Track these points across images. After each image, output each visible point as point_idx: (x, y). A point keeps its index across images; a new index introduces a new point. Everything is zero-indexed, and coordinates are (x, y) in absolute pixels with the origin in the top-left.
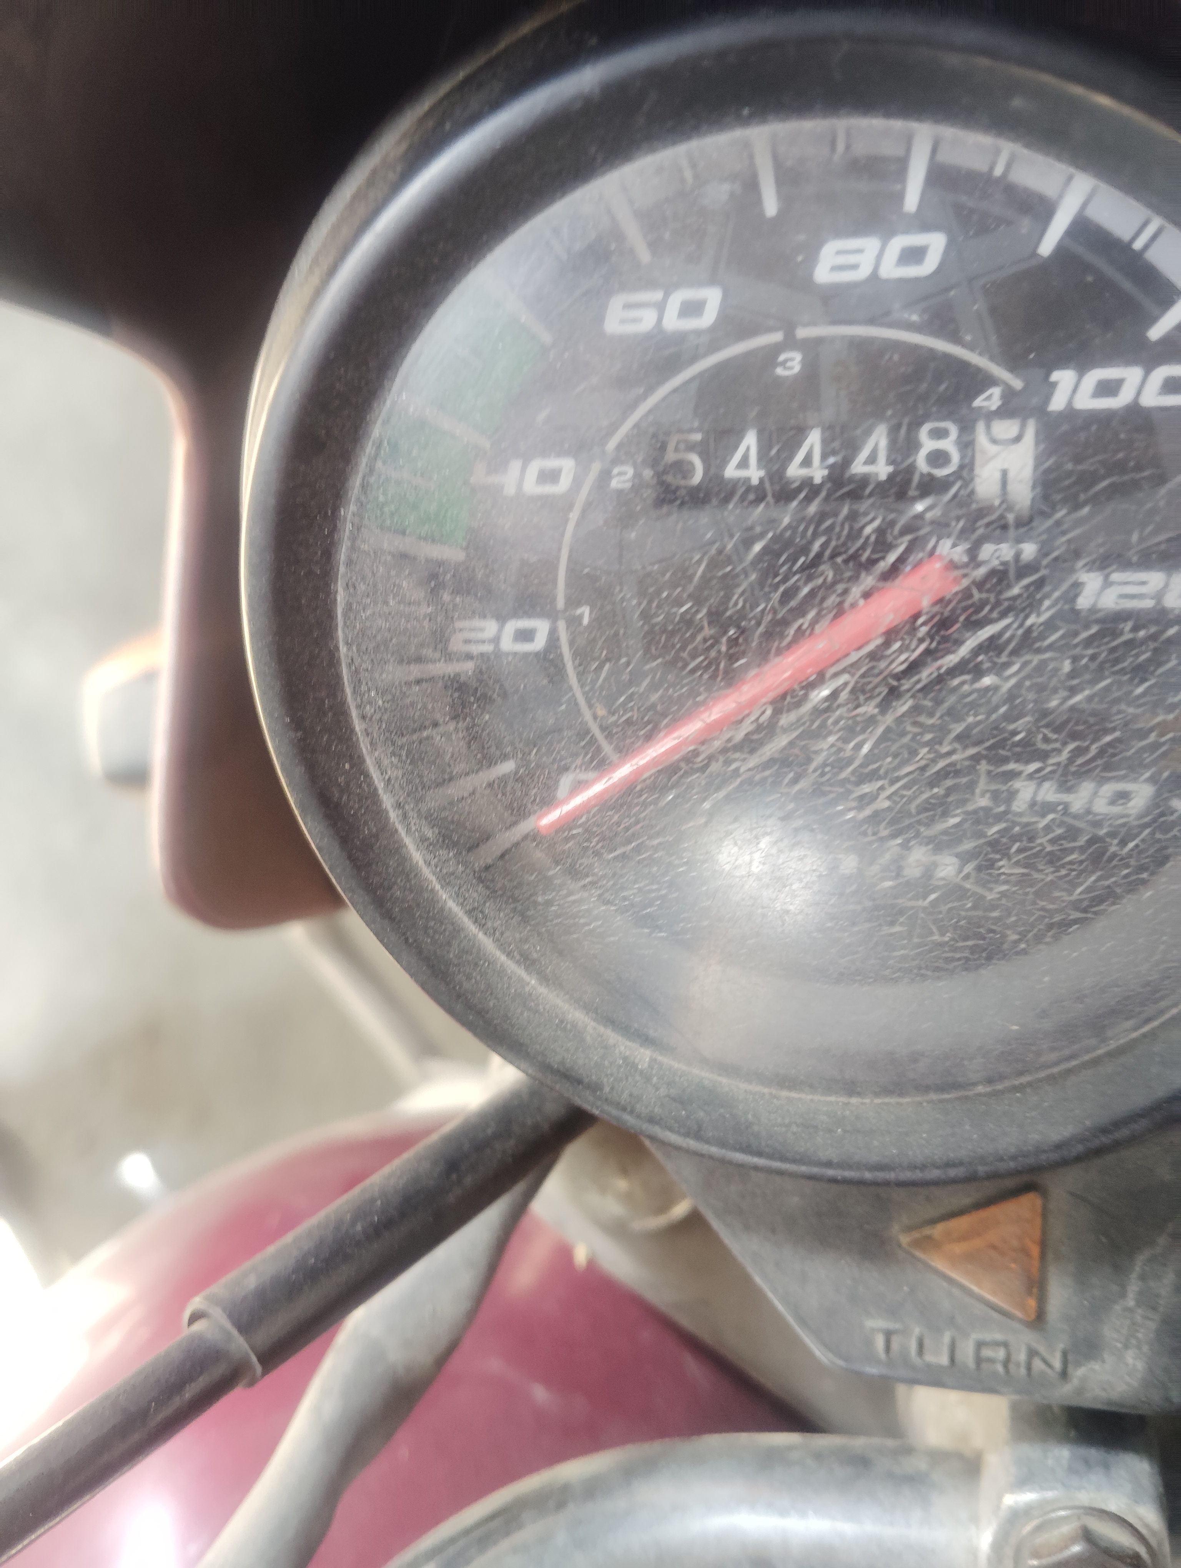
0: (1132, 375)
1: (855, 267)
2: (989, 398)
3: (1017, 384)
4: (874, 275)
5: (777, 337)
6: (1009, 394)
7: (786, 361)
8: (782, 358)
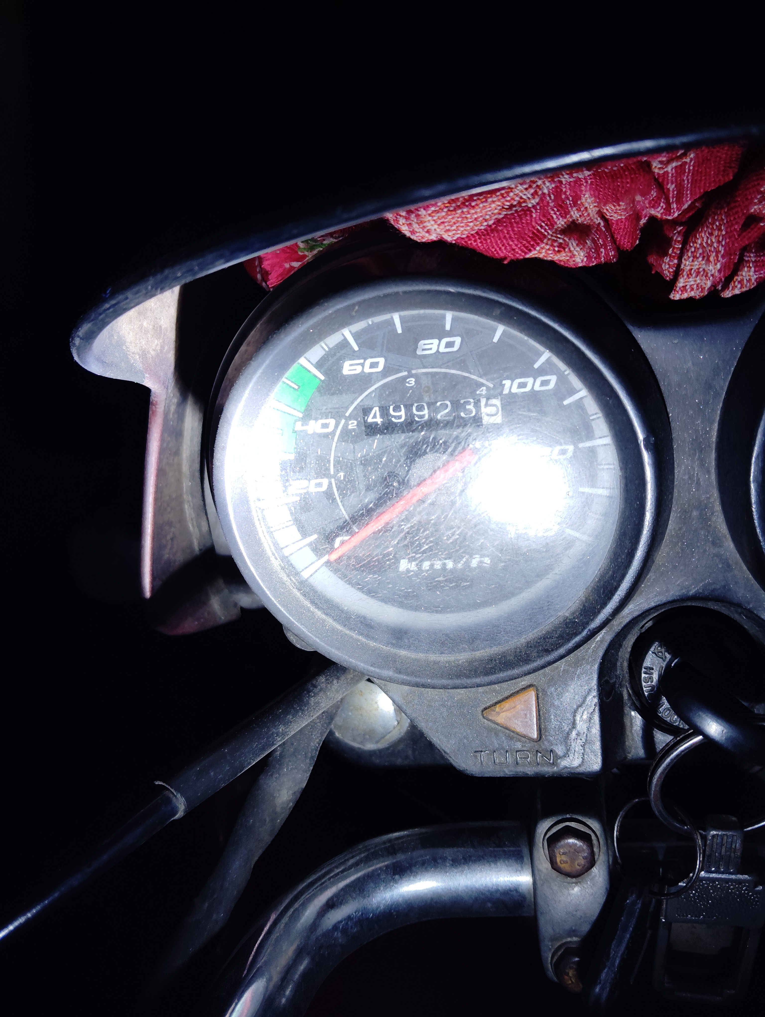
0: (530, 381)
1: (431, 349)
2: (482, 391)
3: (492, 386)
4: (438, 351)
5: (406, 373)
6: (488, 389)
7: (410, 381)
8: (408, 380)
